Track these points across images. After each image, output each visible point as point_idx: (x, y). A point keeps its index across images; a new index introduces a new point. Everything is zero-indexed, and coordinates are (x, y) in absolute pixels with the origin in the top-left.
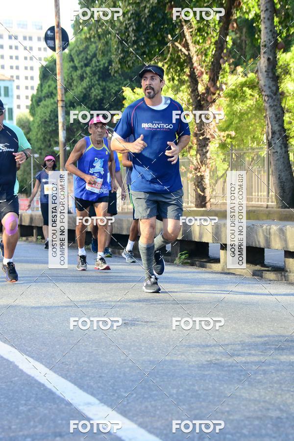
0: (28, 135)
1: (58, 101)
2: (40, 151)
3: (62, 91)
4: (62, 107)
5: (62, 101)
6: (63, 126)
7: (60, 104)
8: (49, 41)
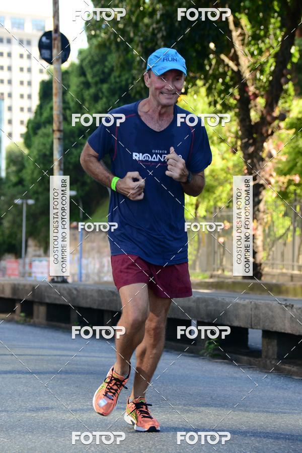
0: (21, 174)
1: (53, 131)
2: (36, 196)
3: (58, 118)
4: (59, 139)
5: (59, 131)
6: (60, 165)
7: (57, 135)
8: (44, 51)
